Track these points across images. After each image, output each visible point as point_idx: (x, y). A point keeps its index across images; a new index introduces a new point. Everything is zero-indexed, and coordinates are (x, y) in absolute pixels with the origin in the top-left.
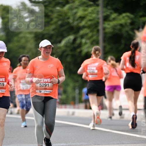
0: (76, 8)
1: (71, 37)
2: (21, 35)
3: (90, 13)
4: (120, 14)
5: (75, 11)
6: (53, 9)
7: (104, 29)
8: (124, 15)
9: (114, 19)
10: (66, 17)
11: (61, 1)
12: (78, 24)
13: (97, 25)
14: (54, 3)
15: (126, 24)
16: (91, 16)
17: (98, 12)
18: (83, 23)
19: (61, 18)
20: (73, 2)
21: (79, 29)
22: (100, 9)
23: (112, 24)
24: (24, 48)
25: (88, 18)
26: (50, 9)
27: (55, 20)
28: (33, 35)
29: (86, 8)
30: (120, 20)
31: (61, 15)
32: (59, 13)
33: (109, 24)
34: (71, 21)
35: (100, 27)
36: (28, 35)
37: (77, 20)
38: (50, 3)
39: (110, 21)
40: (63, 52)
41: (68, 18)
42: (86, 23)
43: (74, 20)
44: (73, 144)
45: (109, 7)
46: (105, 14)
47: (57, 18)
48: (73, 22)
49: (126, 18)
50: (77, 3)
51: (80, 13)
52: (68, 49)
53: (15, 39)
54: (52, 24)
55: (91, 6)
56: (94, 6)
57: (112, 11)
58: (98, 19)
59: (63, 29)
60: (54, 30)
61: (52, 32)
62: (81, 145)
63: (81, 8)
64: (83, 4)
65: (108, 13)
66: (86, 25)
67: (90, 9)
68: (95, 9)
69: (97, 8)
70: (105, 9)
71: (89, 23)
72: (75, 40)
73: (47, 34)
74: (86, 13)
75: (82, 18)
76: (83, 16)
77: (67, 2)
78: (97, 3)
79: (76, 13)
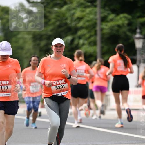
0: (74, 9)
1: (69, 38)
2: (19, 36)
3: (88, 14)
4: (118, 14)
5: (73, 12)
6: (52, 10)
7: (102, 30)
8: (122, 15)
9: (112, 20)
10: (64, 18)
11: (59, 2)
12: (76, 25)
13: (94, 25)
14: (52, 4)
15: (123, 24)
16: (89, 17)
17: (96, 13)
18: (81, 24)
19: (59, 18)
20: (71, 3)
21: (77, 30)
22: (98, 9)
23: (110, 24)
24: (22, 48)
25: (86, 19)
26: (48, 9)
27: (53, 21)
28: (31, 36)
29: (84, 9)
30: (118, 21)
31: (59, 16)
32: (57, 14)
33: (106, 25)
34: (68, 21)
35: (98, 28)
36: (26, 36)
37: (75, 21)
38: (48, 4)
39: (108, 22)
41: (66, 19)
42: (84, 24)
43: (72, 21)
45: (107, 8)
46: (103, 15)
47: (55, 18)
48: (71, 23)
49: (123, 19)
50: (75, 4)
51: (78, 13)
53: (14, 39)
54: (50, 25)
55: (88, 7)
56: (92, 7)
57: (109, 12)
58: (96, 19)
59: (61, 29)
60: (52, 30)
61: (50, 33)
63: (79, 9)
64: (80, 5)
65: (106, 14)
66: (84, 26)
67: (88, 10)
68: (93, 10)
69: (94, 9)
70: (102, 10)
71: (87, 24)
72: (73, 41)
73: (45, 34)
74: (84, 14)
75: (80, 19)
76: (80, 16)
77: (65, 3)
78: (95, 4)
79: (73, 14)
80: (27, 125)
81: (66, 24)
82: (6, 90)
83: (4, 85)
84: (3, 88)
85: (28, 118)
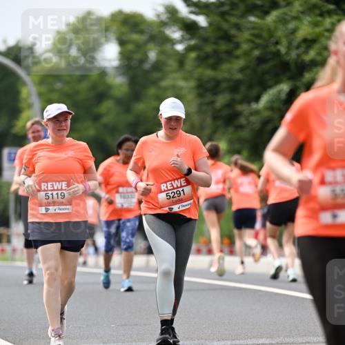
0: (296, 18)
1: (284, 87)
2: (165, 83)
5: (291, 26)
6: (242, 21)
10: (273, 40)
11: (259, 3)
12: (298, 55)
14: (242, 7)
19: (258, 41)
20: (289, 4)
21: (302, 68)
26: (233, 20)
27: (245, 47)
28: (192, 84)
29: (319, 19)
31: (259, 36)
32: (256, 32)
34: (283, 50)
36: (182, 83)
37: (298, 47)
38: (233, 6)
40: (265, 123)
41: (277, 43)
42: (319, 54)
43: (289, 47)
44: (288, 340)
48: (288, 52)
50: (297, 7)
51: (305, 29)
53: (152, 91)
54: (237, 57)
55: (330, 13)
56: (337, 14)
59: (265, 67)
60: (242, 70)
61: (239, 76)
62: (305, 343)
63: (307, 19)
64: (311, 9)
67: (328, 22)
73: (228, 80)
74: (317, 30)
75: (309, 42)
76: (309, 37)
77: (275, 6)
79: (294, 31)
81: (278, 54)
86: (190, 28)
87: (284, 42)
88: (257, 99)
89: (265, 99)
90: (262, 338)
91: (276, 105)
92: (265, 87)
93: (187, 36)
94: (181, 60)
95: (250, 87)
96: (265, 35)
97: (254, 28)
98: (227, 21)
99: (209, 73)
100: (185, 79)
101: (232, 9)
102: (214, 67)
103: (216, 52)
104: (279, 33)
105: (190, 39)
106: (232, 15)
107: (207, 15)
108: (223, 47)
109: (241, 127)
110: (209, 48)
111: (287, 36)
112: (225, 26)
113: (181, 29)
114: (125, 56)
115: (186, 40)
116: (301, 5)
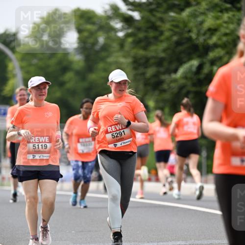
0: (203, 14)
1: (195, 63)
2: (110, 60)
3: (226, 22)
5: (200, 19)
6: (164, 16)
10: (186, 29)
11: (176, 2)
12: (205, 40)
14: (165, 5)
16: (227, 28)
17: (239, 20)
18: (214, 39)
19: (177, 30)
20: (198, 4)
21: (207, 49)
25: (223, 30)
26: (159, 15)
27: (167, 34)
28: (130, 60)
29: (220, 14)
31: (177, 26)
32: (174, 23)
34: (193, 35)
36: (122, 60)
37: (204, 34)
38: (159, 5)
40: (182, 88)
41: (190, 31)
42: (219, 39)
43: (198, 34)
48: (198, 38)
50: (204, 5)
51: (209, 22)
52: (189, 83)
53: (101, 65)
54: (161, 41)
55: (227, 10)
56: (232, 11)
59: (181, 48)
60: (165, 51)
61: (163, 55)
63: (211, 15)
64: (214, 7)
66: (220, 42)
67: (226, 16)
68: (234, 16)
69: (237, 14)
71: (225, 39)
72: (200, 67)
73: (153, 57)
74: (219, 22)
75: (212, 31)
76: (212, 27)
77: (188, 5)
78: (238, 5)
79: (202, 23)
80: (75, 203)
81: (190, 39)
82: (45, 150)
83: (42, 142)
84: (40, 147)
85: (76, 193)
86: (128, 20)
87: (195, 30)
88: (175, 71)
89: (181, 71)
90: (179, 241)
91: (189, 75)
92: (181, 63)
93: (126, 26)
94: (122, 43)
95: (171, 62)
96: (181, 25)
97: (173, 21)
98: (154, 16)
99: (141, 52)
100: (125, 57)
101: (158, 7)
102: (145, 48)
103: (146, 38)
104: (191, 24)
105: (128, 28)
106: (158, 12)
107: (140, 11)
108: (152, 34)
109: (164, 91)
110: (141, 35)
111: (196, 26)
112: (153, 19)
113: (122, 21)
114: (82, 41)
115: (125, 29)
116: (207, 4)
